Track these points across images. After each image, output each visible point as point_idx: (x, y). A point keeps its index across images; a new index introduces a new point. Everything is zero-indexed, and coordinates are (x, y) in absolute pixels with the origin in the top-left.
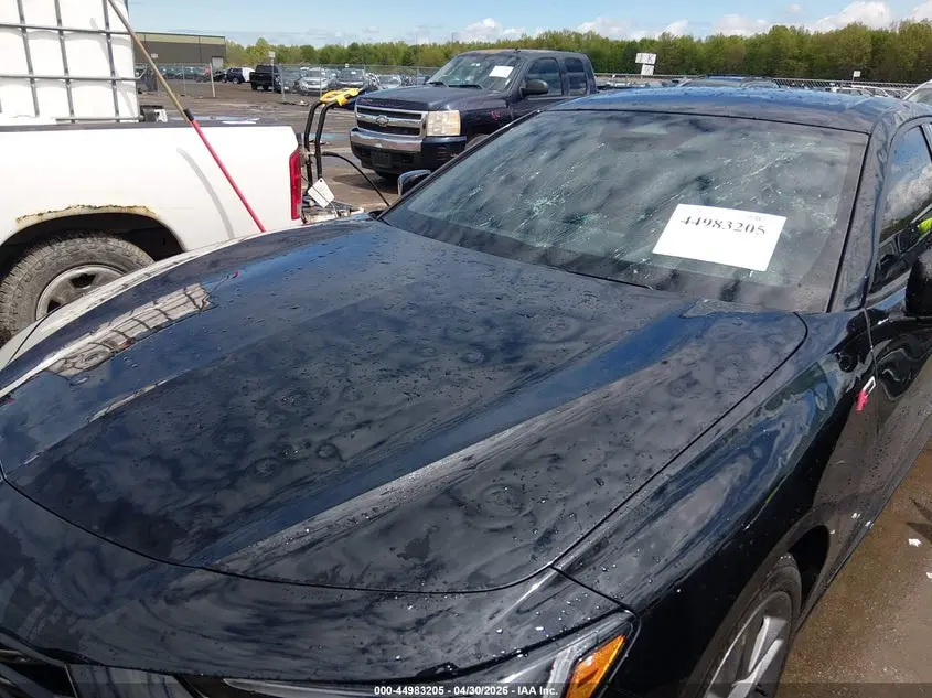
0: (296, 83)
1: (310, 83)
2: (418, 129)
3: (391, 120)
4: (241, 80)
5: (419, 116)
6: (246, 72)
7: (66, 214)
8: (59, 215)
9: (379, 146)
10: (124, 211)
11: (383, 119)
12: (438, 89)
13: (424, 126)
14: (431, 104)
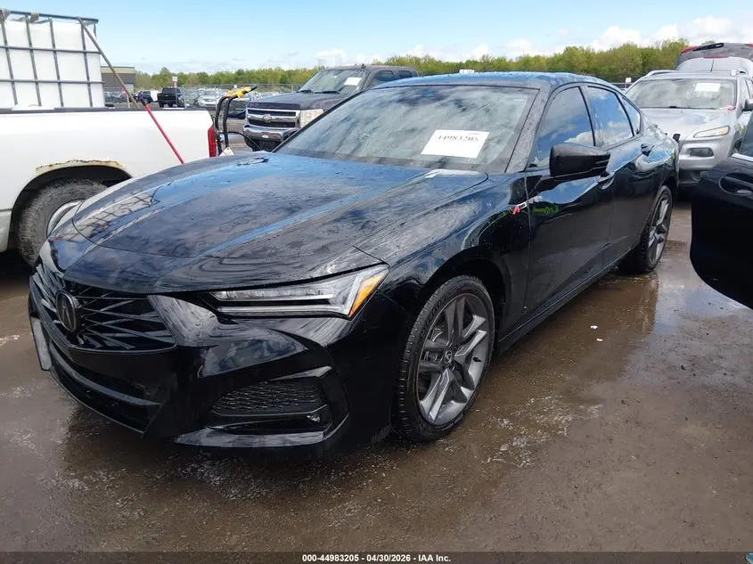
0: (196, 101)
1: (206, 100)
2: (294, 123)
3: (274, 117)
4: (150, 100)
5: (294, 114)
6: (154, 94)
7: (66, 166)
8: (63, 166)
9: (267, 137)
10: (103, 164)
11: (267, 117)
12: (306, 95)
13: (298, 121)
14: (302, 105)
